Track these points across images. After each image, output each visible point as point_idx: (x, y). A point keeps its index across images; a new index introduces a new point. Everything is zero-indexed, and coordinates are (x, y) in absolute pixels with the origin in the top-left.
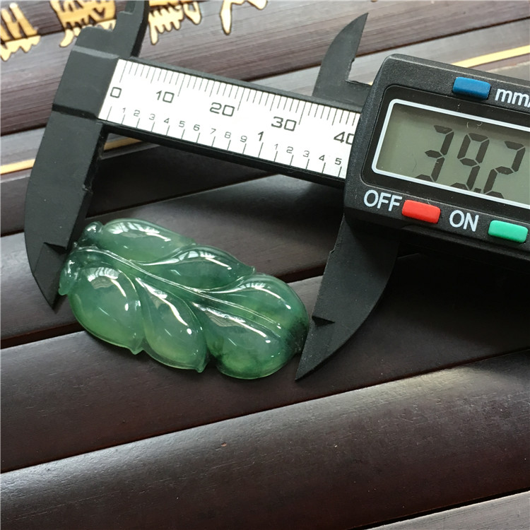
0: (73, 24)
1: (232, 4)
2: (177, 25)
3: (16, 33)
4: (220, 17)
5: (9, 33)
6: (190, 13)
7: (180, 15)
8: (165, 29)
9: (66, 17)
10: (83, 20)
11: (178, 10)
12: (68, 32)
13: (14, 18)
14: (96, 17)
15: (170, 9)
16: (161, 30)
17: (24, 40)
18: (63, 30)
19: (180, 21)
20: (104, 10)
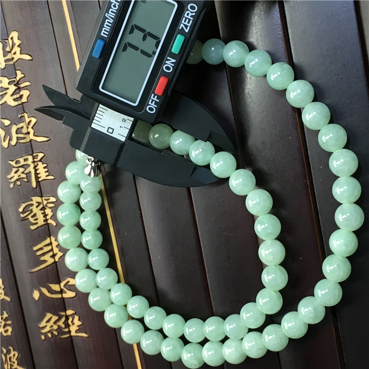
0: (45, 219)
1: (34, 135)
2: (45, 165)
3: (49, 248)
4: (41, 142)
5: (49, 252)
6: (39, 158)
7: (40, 163)
8: (47, 171)
9: (41, 222)
10: (42, 213)
11: (37, 164)
12: (49, 222)
13: (41, 249)
14: (41, 206)
15: (37, 168)
16: (47, 174)
17: (53, 244)
18: (48, 224)
19: (43, 164)
20: (37, 202)
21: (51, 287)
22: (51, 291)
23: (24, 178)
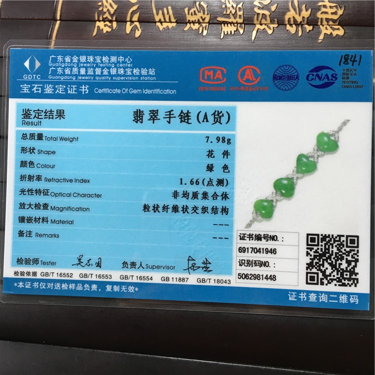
0: (191, 21)
1: (258, 29)
2: (233, 33)
3: (167, 20)
4: (252, 34)
6: (239, 28)
8: (228, 33)
10: (195, 20)
11: (235, 26)
12: (188, 24)
13: (168, 13)
14: (201, 21)
15: (232, 25)
16: (226, 33)
17: (170, 24)
19: (235, 31)
20: (205, 18)
21: (136, 13)
22: (133, 13)
23: (226, 12)
